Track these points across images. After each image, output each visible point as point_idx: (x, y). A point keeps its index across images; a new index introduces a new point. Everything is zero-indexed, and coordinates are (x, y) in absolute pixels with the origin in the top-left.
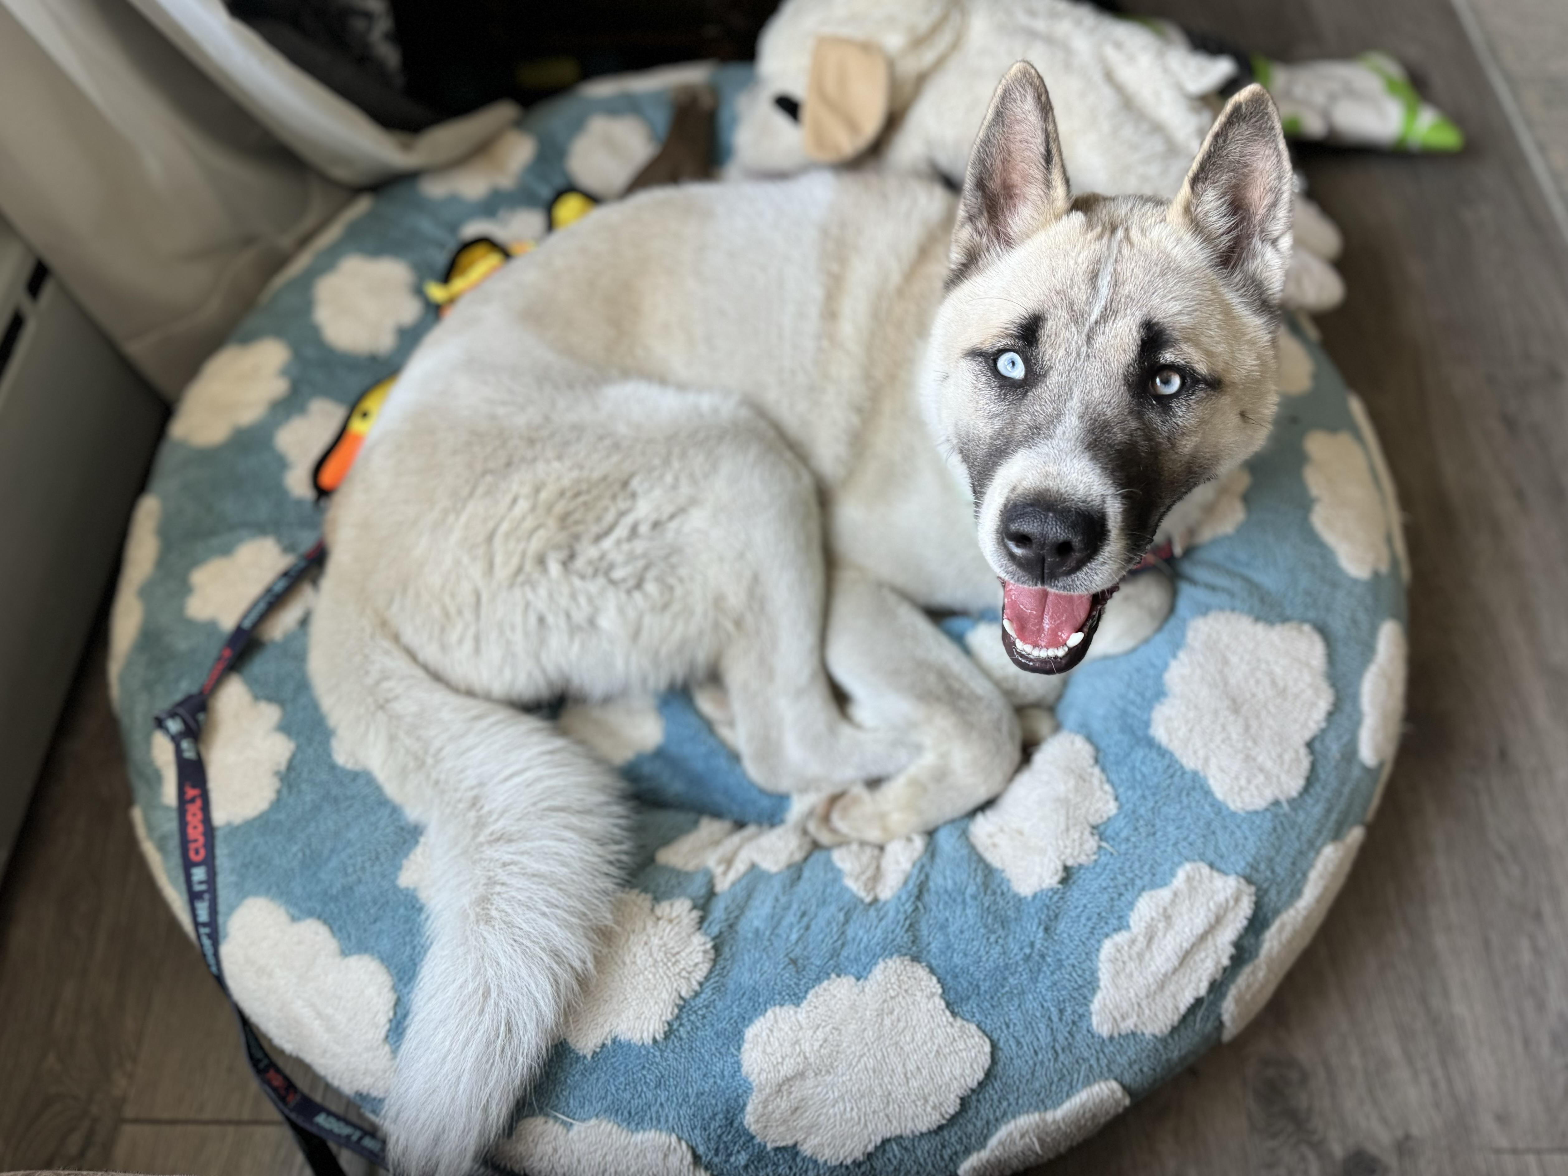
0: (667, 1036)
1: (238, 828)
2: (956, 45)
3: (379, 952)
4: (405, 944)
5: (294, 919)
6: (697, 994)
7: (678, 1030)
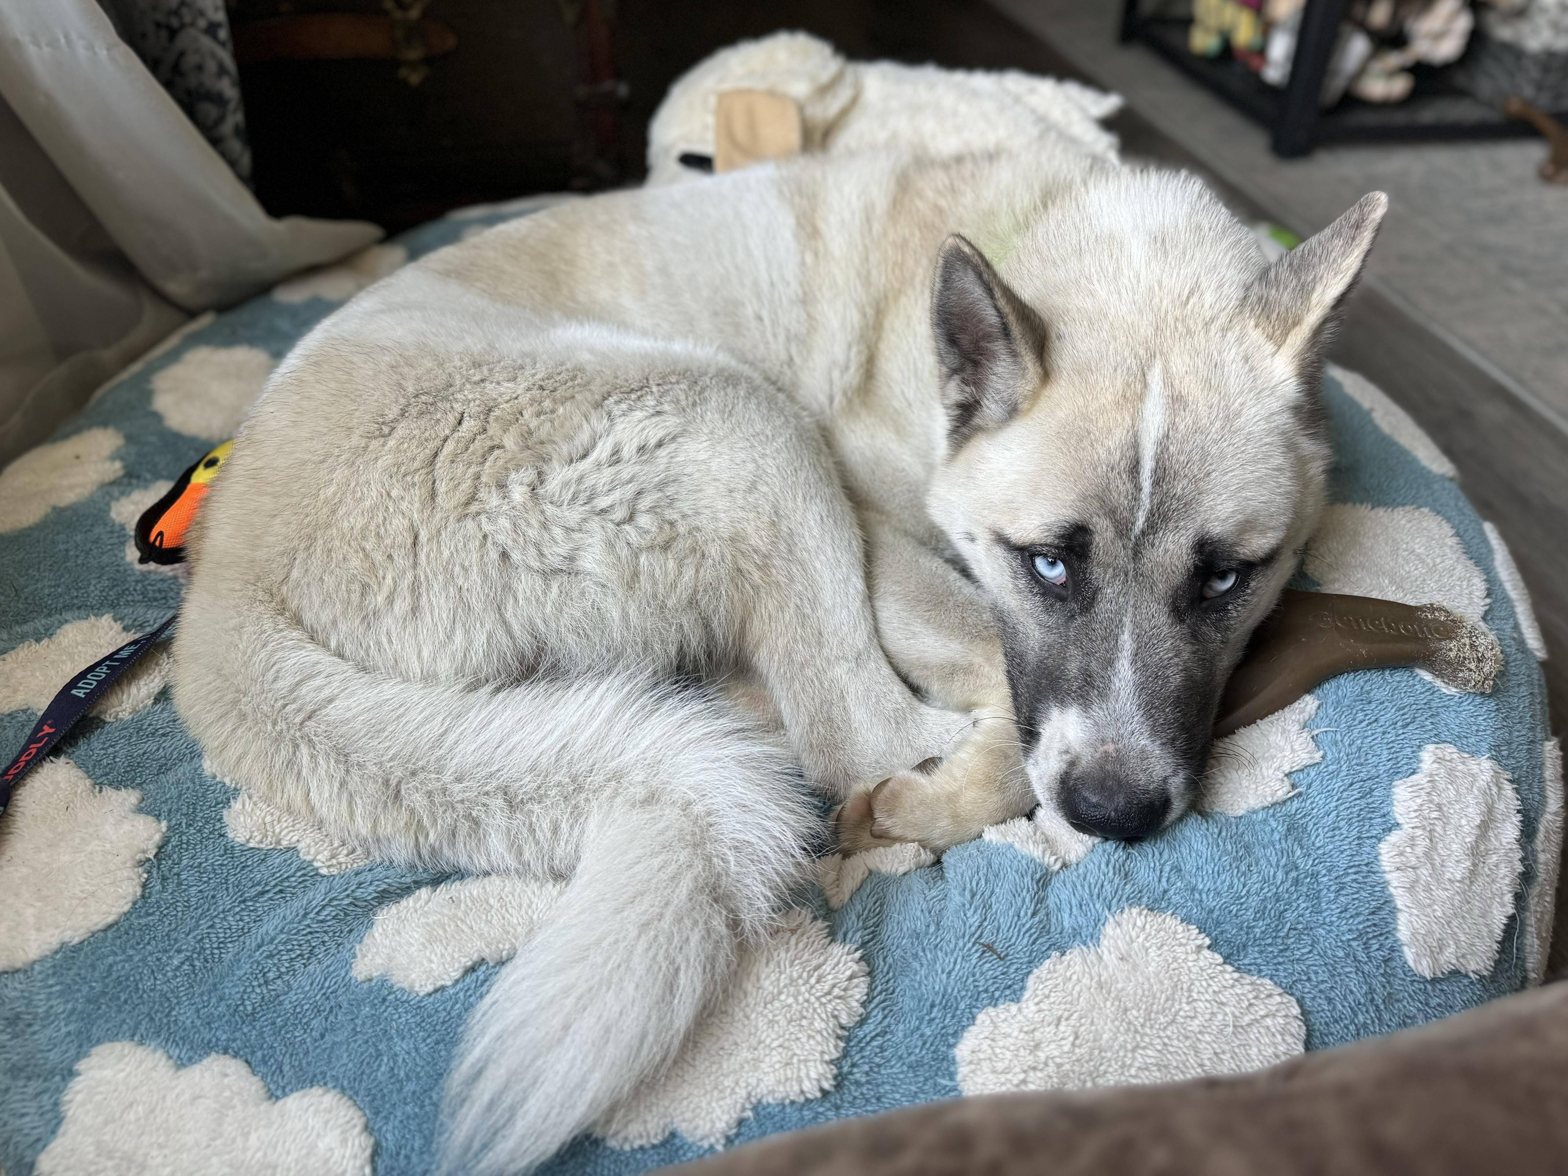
0: (838, 1086)
1: (77, 949)
2: (854, 101)
3: (335, 1078)
4: (379, 1055)
5: (181, 1064)
6: (862, 1021)
7: (851, 1073)
